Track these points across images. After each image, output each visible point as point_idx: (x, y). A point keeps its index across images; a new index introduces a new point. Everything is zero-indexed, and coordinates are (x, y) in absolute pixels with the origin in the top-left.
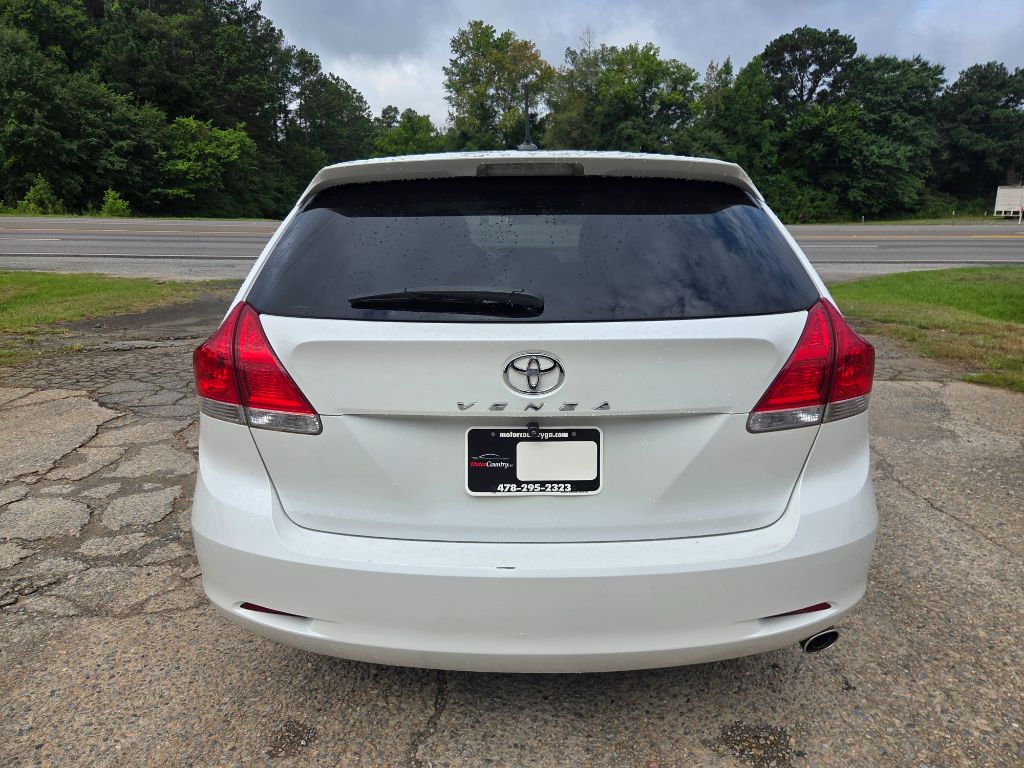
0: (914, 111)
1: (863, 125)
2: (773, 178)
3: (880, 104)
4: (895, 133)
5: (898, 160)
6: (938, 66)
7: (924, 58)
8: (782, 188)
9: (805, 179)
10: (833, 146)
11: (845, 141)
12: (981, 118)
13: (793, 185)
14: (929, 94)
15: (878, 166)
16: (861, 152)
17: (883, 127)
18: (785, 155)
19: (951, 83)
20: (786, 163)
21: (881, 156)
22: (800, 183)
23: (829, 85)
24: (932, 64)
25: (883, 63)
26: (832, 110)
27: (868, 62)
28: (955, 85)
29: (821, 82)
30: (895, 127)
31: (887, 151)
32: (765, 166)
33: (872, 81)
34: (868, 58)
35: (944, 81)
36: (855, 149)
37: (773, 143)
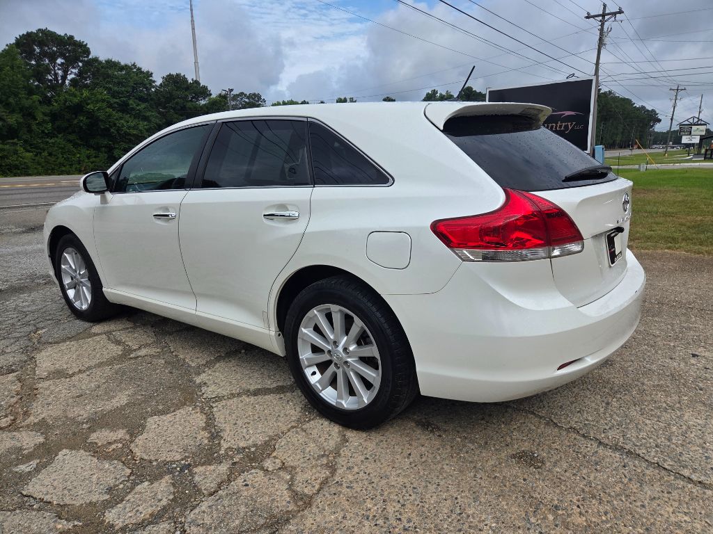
0: (142, 99)
1: (110, 106)
2: (52, 141)
3: (118, 93)
4: (133, 113)
5: (141, 130)
6: (148, 72)
7: (138, 65)
8: (63, 148)
9: (80, 142)
10: (93, 119)
11: (101, 115)
12: (182, 108)
13: (70, 146)
14: (148, 89)
15: (129, 134)
16: (115, 124)
17: (124, 108)
18: (58, 123)
19: (158, 84)
20: (59, 130)
21: (129, 128)
22: (75, 145)
23: (75, 74)
24: (145, 69)
25: (111, 64)
26: (86, 93)
27: (101, 62)
28: (161, 85)
29: (69, 72)
30: (133, 109)
31: (132, 124)
32: (43, 132)
33: (108, 76)
34: (100, 59)
35: (154, 82)
36: (110, 122)
37: (44, 114)
